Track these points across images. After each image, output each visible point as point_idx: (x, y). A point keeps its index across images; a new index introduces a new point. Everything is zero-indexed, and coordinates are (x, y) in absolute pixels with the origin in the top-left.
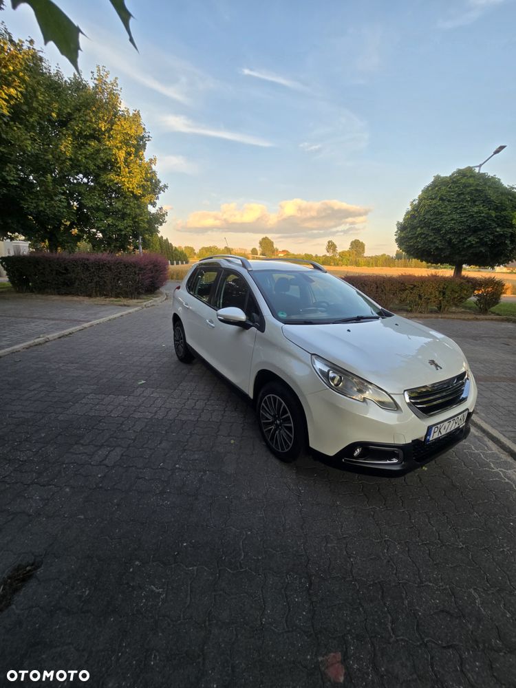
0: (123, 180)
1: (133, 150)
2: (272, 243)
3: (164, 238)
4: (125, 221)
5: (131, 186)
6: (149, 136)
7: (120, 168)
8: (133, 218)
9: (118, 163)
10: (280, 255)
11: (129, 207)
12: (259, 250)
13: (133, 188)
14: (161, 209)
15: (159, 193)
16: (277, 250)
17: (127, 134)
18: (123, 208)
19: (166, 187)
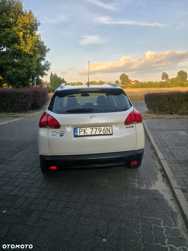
0: (22, 48)
1: (29, 31)
2: (127, 77)
3: (62, 78)
4: (23, 70)
5: (26, 51)
6: (39, 23)
7: (20, 41)
8: (28, 68)
9: (20, 39)
10: (132, 83)
11: (25, 62)
12: (120, 82)
13: (28, 52)
14: (47, 62)
15: (46, 53)
16: (131, 81)
17: (25, 23)
18: (22, 63)
19: (49, 49)
